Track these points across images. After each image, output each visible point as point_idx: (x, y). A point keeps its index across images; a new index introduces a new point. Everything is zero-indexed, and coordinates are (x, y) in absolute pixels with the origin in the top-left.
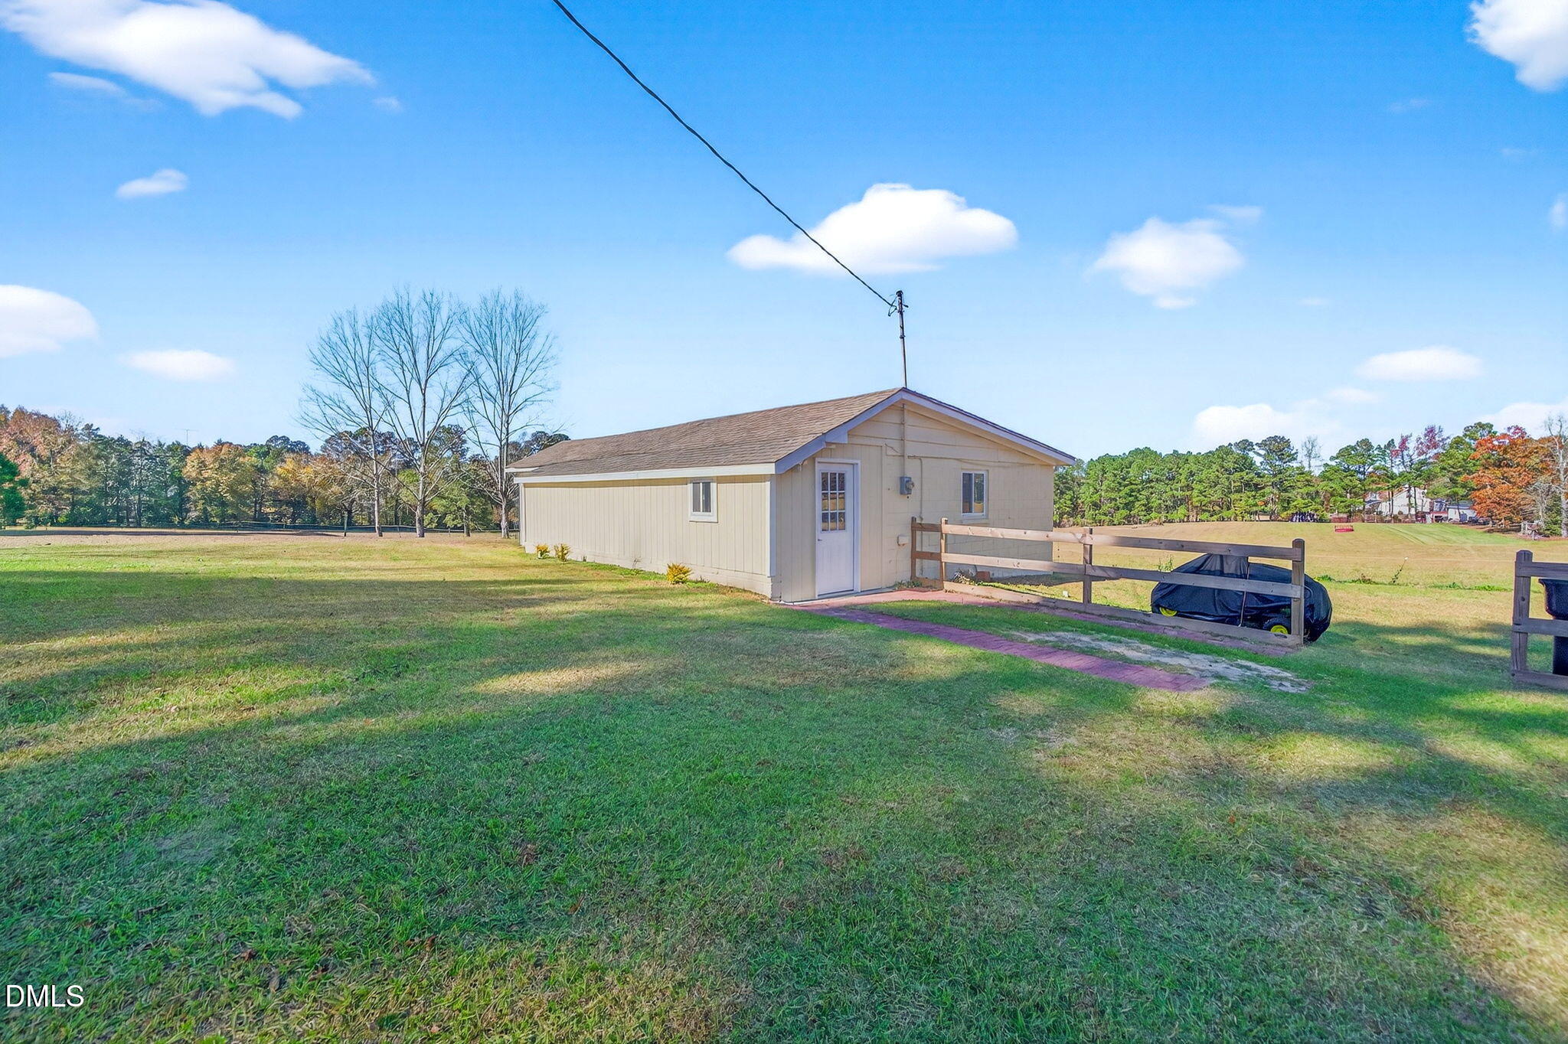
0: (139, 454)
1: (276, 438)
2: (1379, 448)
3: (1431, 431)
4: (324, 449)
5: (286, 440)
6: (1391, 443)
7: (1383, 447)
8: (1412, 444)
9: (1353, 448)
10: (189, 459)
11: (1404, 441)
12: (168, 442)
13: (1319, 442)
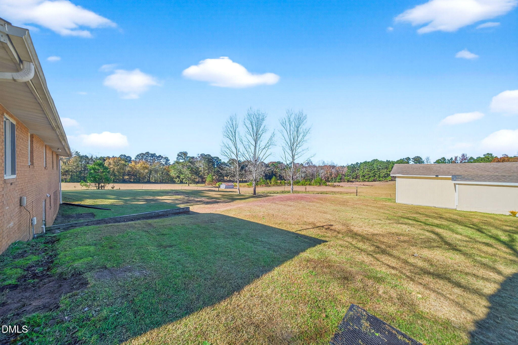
0: (91, 160)
1: (122, 155)
2: (448, 160)
3: (463, 155)
4: (136, 159)
5: (125, 156)
6: (452, 159)
7: (449, 159)
8: (458, 159)
9: (440, 160)
10: (106, 162)
11: (456, 158)
12: (99, 156)
13: (430, 158)
